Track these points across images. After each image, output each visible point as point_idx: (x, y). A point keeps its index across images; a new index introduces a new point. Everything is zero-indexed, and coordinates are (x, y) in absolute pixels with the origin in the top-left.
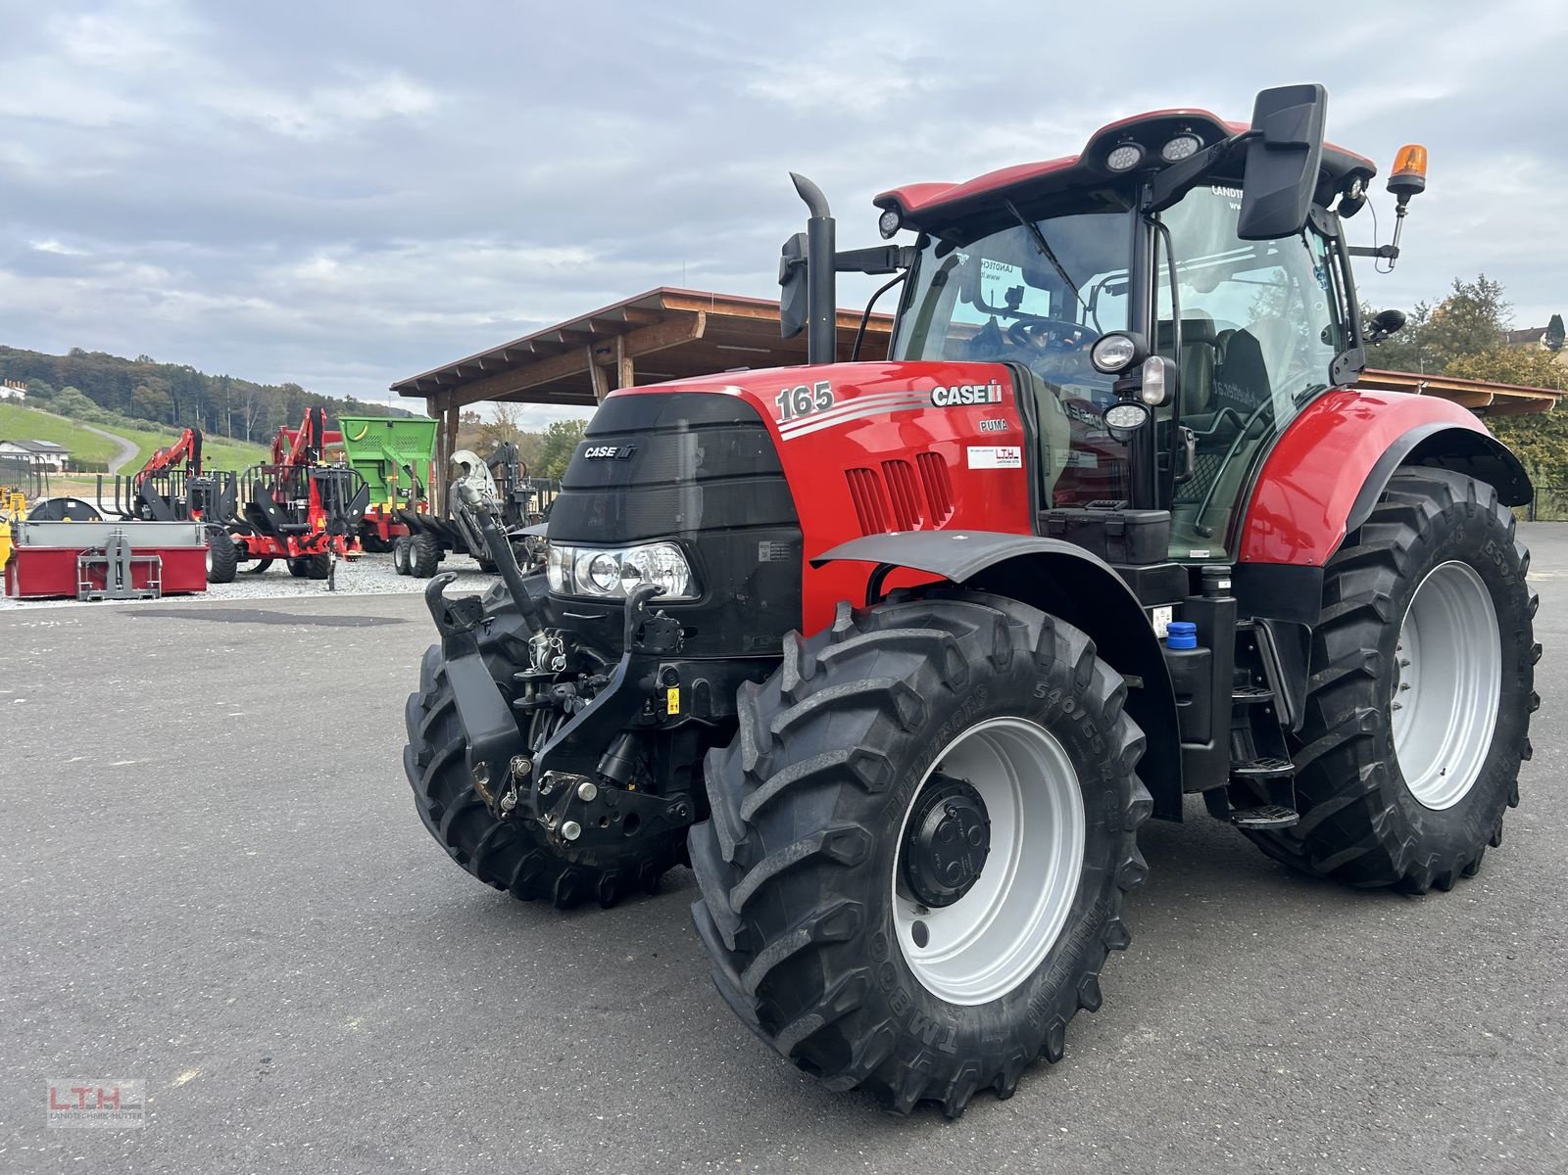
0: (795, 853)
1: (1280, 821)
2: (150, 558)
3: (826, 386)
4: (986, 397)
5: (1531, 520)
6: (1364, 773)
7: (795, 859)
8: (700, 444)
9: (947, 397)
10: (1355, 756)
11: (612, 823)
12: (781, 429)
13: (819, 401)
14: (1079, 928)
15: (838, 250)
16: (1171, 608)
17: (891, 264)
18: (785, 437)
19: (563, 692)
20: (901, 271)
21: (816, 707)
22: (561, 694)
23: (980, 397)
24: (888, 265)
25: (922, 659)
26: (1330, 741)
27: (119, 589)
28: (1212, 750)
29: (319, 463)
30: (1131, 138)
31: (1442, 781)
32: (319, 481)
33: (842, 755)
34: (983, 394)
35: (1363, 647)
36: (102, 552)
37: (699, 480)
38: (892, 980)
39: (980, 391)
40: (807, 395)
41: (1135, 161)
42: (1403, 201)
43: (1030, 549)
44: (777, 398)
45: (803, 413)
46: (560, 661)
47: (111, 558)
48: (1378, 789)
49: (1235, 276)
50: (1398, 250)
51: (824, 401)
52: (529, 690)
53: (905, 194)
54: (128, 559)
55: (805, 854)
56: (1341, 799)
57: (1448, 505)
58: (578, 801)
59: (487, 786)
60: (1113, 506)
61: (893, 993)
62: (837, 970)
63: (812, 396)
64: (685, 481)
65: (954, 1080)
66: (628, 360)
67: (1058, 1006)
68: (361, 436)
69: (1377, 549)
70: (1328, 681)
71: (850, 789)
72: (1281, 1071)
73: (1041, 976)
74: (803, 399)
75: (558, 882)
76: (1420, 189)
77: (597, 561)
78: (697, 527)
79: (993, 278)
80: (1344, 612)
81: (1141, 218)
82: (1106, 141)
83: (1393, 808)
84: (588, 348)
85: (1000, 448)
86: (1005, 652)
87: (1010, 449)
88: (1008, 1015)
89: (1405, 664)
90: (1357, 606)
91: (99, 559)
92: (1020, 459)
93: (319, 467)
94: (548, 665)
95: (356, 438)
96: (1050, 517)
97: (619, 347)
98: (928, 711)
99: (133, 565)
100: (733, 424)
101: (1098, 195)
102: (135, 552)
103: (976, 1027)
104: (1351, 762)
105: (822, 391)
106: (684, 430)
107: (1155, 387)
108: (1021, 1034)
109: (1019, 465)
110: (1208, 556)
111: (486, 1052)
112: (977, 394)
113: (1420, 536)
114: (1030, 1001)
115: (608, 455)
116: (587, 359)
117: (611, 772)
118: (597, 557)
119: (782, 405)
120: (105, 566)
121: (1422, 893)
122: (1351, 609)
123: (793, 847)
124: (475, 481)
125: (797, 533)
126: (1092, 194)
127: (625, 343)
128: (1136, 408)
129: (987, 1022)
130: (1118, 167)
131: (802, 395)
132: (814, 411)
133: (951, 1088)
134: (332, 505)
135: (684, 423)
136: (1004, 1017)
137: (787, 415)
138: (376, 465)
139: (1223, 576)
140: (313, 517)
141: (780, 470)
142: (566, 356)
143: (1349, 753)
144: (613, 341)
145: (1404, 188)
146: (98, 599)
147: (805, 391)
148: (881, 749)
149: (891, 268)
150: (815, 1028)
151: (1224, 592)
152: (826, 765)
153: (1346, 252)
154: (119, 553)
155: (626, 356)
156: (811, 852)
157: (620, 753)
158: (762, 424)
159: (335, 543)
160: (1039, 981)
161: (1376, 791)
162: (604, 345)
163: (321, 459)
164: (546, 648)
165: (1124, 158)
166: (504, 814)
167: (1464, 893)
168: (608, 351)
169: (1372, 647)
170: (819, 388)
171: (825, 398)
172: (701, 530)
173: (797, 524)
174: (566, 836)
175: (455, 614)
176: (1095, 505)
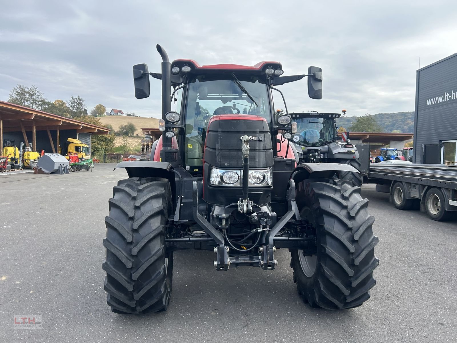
5: (104, 163)
41: (273, 73)
52: (225, 222)
81: (268, 87)
82: (266, 66)
107: (294, 129)
128: (290, 134)
130: (267, 73)
165: (270, 71)
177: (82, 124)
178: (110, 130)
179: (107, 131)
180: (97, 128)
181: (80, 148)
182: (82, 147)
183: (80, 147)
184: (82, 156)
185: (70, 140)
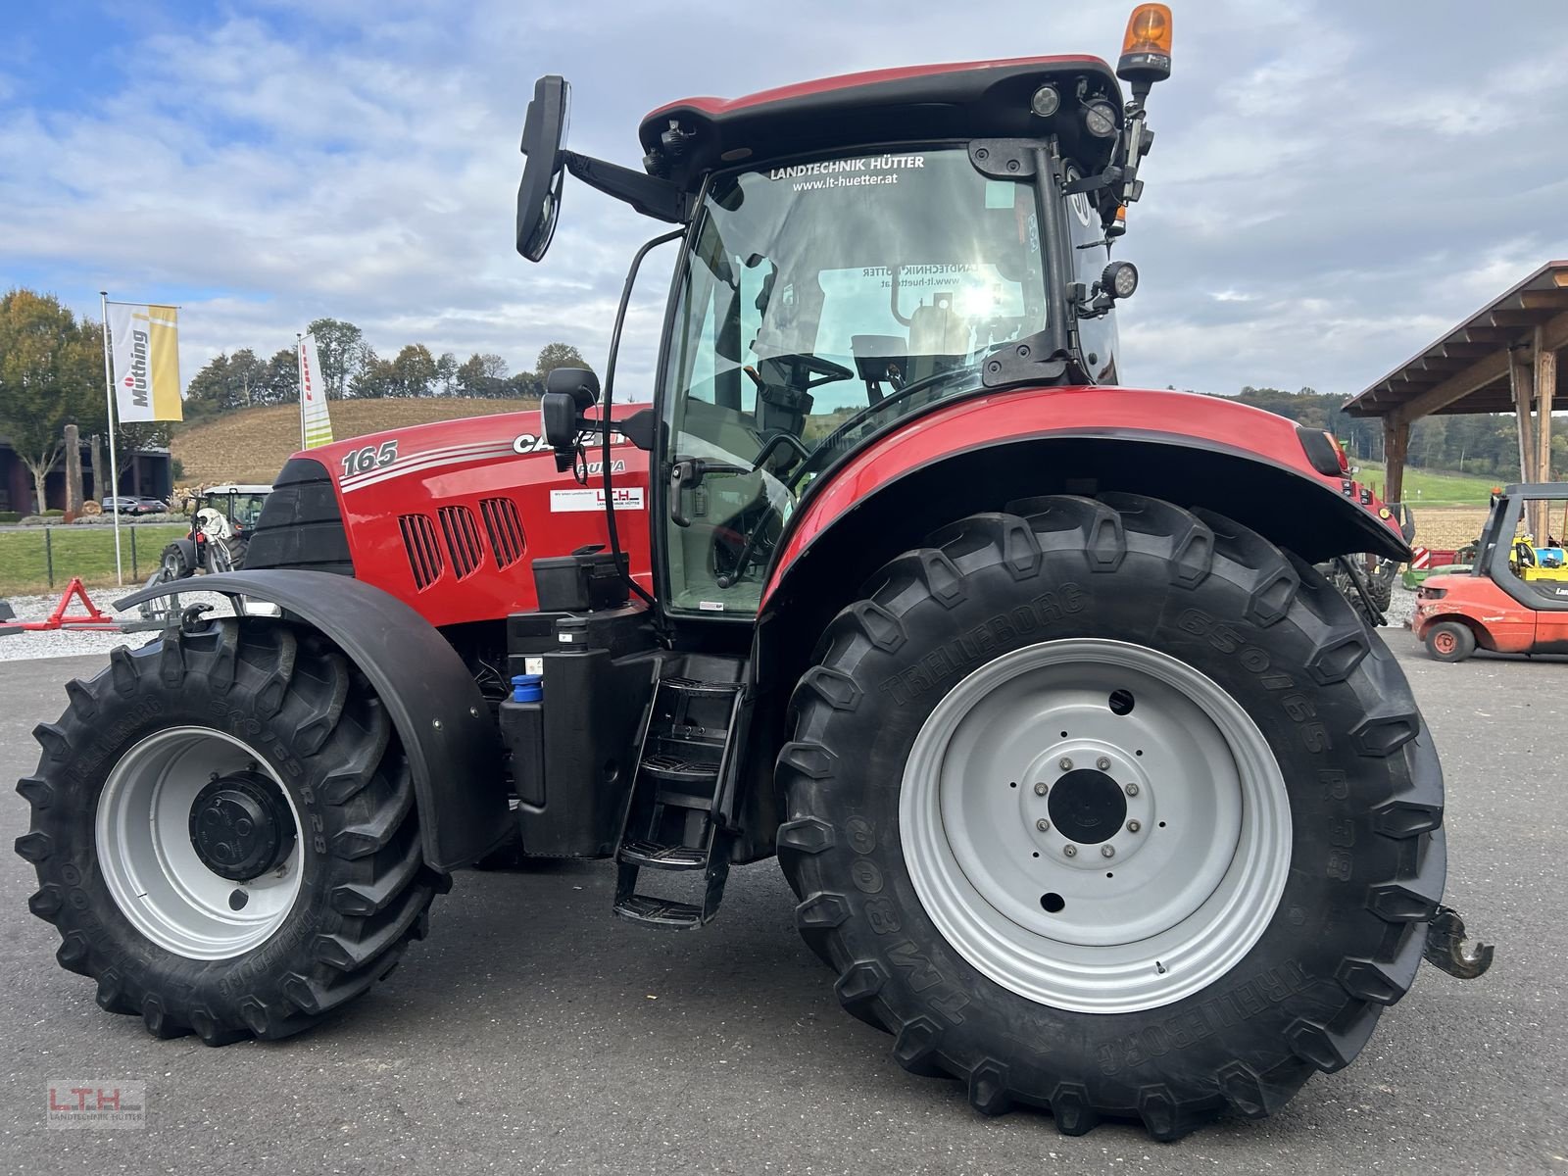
3: (393, 445)
9: (534, 443)
12: (342, 484)
13: (382, 459)
18: (345, 490)
28: (543, 816)
31: (1153, 978)
40: (371, 454)
44: (345, 459)
45: (364, 470)
51: (387, 458)
63: (377, 454)
67: (253, 989)
74: (369, 458)
84: (1509, 344)
87: (624, 491)
89: (1139, 792)
92: (642, 500)
97: (1537, 339)
100: (315, 481)
105: (387, 449)
109: (641, 506)
110: (722, 609)
116: (1508, 359)
119: (347, 464)
125: (351, 569)
127: (1544, 335)
131: (367, 454)
132: (375, 467)
137: (350, 471)
139: (567, 629)
141: (341, 517)
142: (1492, 357)
144: (1529, 332)
147: (371, 451)
151: (563, 646)
155: (1545, 349)
158: (330, 480)
162: (1524, 339)
168: (1524, 344)
170: (387, 447)
171: (389, 455)
173: (350, 561)
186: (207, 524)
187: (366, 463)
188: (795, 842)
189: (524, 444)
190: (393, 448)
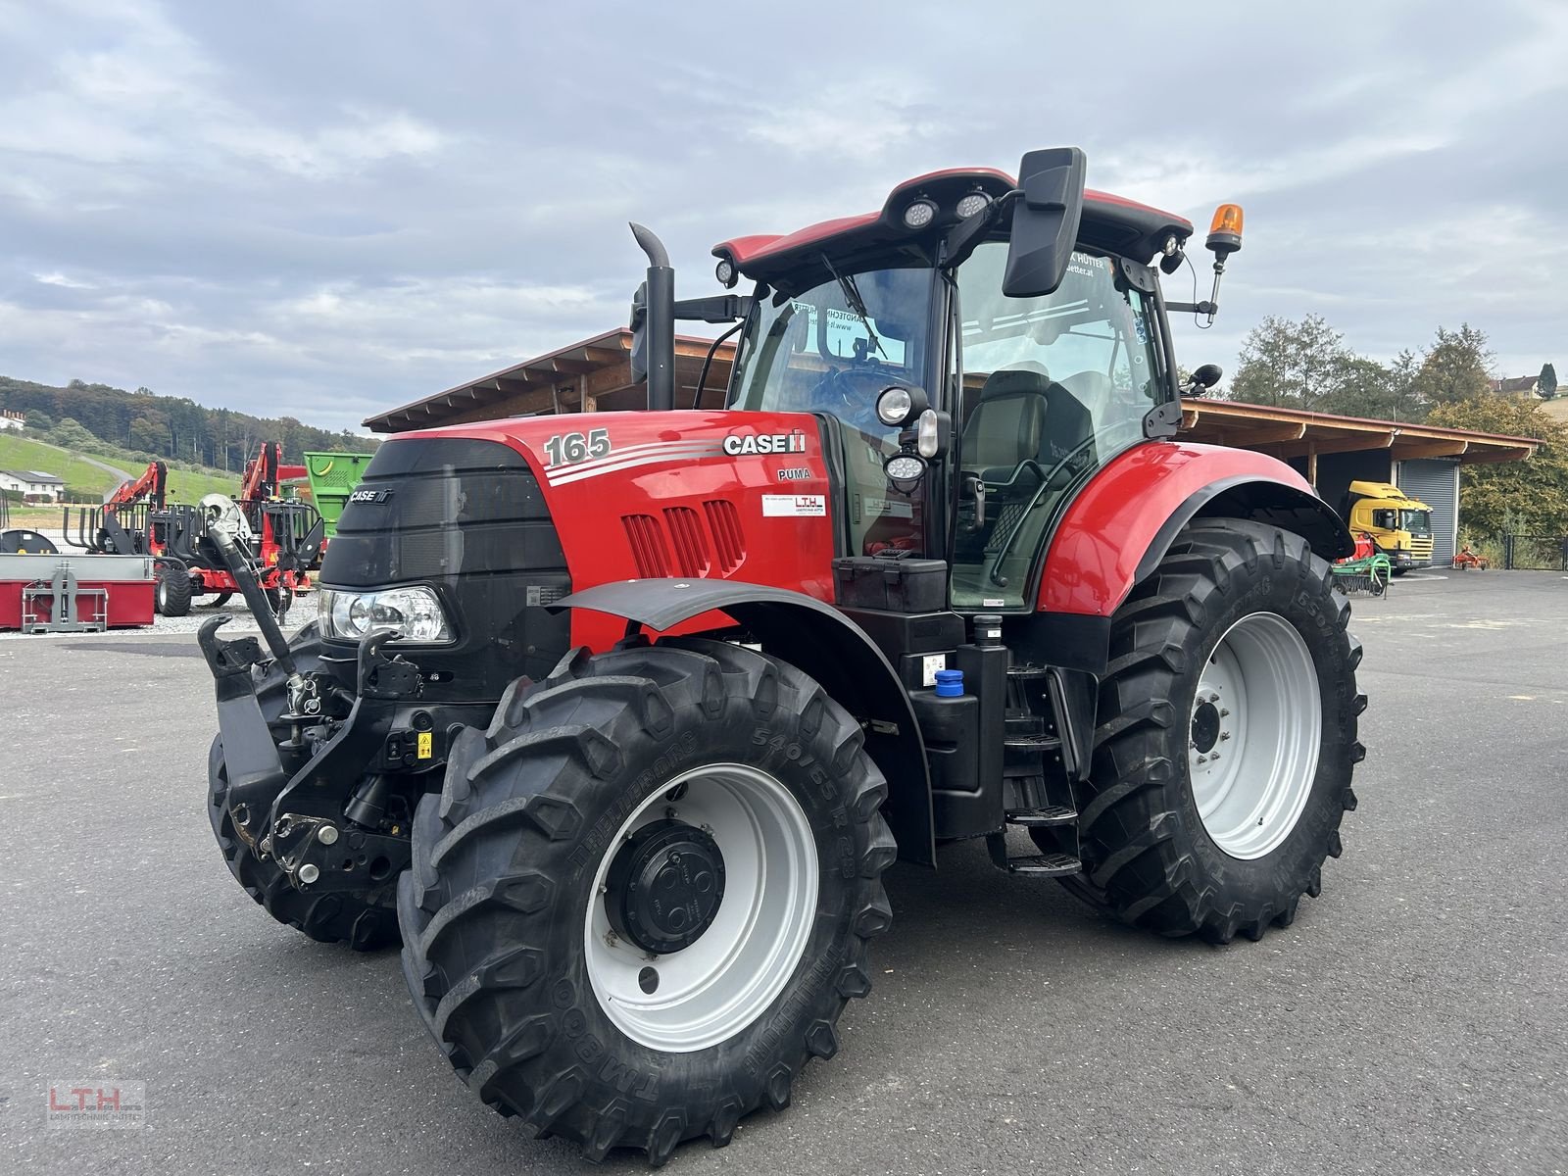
0: (470, 899)
1: (1059, 869)
2: (97, 591)
3: (602, 433)
4: (787, 446)
5: (1508, 568)
6: (1154, 822)
7: (469, 905)
8: (463, 488)
9: (741, 446)
10: (1147, 806)
11: (357, 866)
12: (549, 475)
13: (594, 448)
14: (809, 975)
15: (677, 299)
16: (944, 656)
17: (730, 312)
18: (553, 483)
19: (313, 734)
20: (740, 321)
21: (508, 755)
22: (310, 737)
23: (779, 446)
24: (726, 315)
25: (623, 705)
26: (1120, 790)
27: (64, 621)
28: (979, 798)
29: (272, 498)
30: (925, 196)
31: (1259, 830)
32: (271, 516)
33: (521, 802)
34: (783, 443)
35: (1154, 696)
36: (48, 585)
37: (461, 524)
38: (580, 1026)
39: (779, 441)
40: (580, 442)
41: (930, 217)
42: (1221, 258)
43: (752, 597)
44: (546, 445)
45: (574, 461)
46: (313, 703)
47: (57, 591)
48: (1171, 839)
49: (1073, 329)
50: (1217, 307)
51: (600, 448)
52: (295, 732)
53: (736, 246)
54: (73, 591)
55: (478, 901)
56: (1133, 847)
57: (1250, 557)
58: (317, 843)
59: (247, 828)
60: (896, 555)
61: (581, 1039)
62: (514, 1018)
63: (586, 443)
64: (448, 524)
65: (655, 1128)
66: (591, 399)
67: (782, 1053)
68: (327, 470)
69: (1170, 600)
70: (1117, 730)
71: (531, 836)
72: (1008, 1121)
73: (764, 1024)
74: (575, 446)
75: (355, 924)
76: (1236, 248)
77: (356, 604)
78: (458, 572)
79: (843, 328)
80: (1134, 662)
81: (939, 273)
82: (903, 198)
83: (1188, 858)
84: (553, 386)
85: (799, 497)
86: (718, 700)
87: (813, 497)
88: (721, 1063)
89: (1225, 714)
90: (1147, 656)
91: (45, 591)
92: (824, 508)
93: (272, 502)
94: (300, 708)
95: (321, 474)
96: (841, 565)
97: (583, 386)
98: (625, 758)
99: (80, 598)
100: (496, 469)
101: (905, 250)
102: (82, 585)
103: (683, 1074)
104: (1142, 811)
105: (598, 438)
106: (450, 475)
107: (929, 439)
108: (735, 1081)
109: (823, 514)
110: (1002, 605)
111: (223, 1096)
112: (776, 443)
113: (1217, 588)
114: (749, 1048)
115: (368, 499)
116: (552, 398)
117: (357, 816)
118: (356, 600)
119: (551, 451)
120: (50, 598)
121: (1224, 943)
122: (1141, 659)
123: (468, 894)
124: (225, 524)
125: (565, 578)
126: (900, 249)
127: (589, 382)
128: (914, 461)
129: (697, 1070)
130: (914, 224)
131: (574, 442)
132: (587, 458)
133: (652, 1135)
134: (284, 541)
135: (449, 467)
136: (717, 1065)
137: (557, 460)
138: (341, 501)
139: (993, 625)
140: (265, 551)
141: (547, 515)
142: (532, 395)
143: (1141, 802)
144: (576, 381)
145: (1222, 246)
146: (42, 632)
147: (578, 438)
148: (568, 796)
149: (729, 317)
150: (490, 1075)
151: (994, 641)
152: (505, 813)
153: (1163, 307)
154: (65, 586)
155: (589, 395)
156: (483, 899)
157: (368, 797)
158: (528, 469)
159: (285, 578)
160: (762, 1027)
161: (1168, 840)
162: (568, 385)
163: (274, 494)
164: (301, 691)
165: (919, 215)
166: (263, 856)
167: (1275, 943)
168: (572, 389)
169: (1164, 697)
170: (594, 435)
171: (601, 445)
172: (461, 574)
173: (566, 569)
174: (302, 878)
175: (227, 654)
176: (884, 554)
177: (1394, 430)
178: (1535, 443)
179: (1523, 446)
180: (1467, 440)
181: (1390, 514)
182: (1400, 511)
183: (1392, 511)
184: (1396, 544)
185: (1358, 486)
186: (222, 516)
187: (575, 453)
188: (1153, 779)
189: (734, 445)
190: (604, 438)
